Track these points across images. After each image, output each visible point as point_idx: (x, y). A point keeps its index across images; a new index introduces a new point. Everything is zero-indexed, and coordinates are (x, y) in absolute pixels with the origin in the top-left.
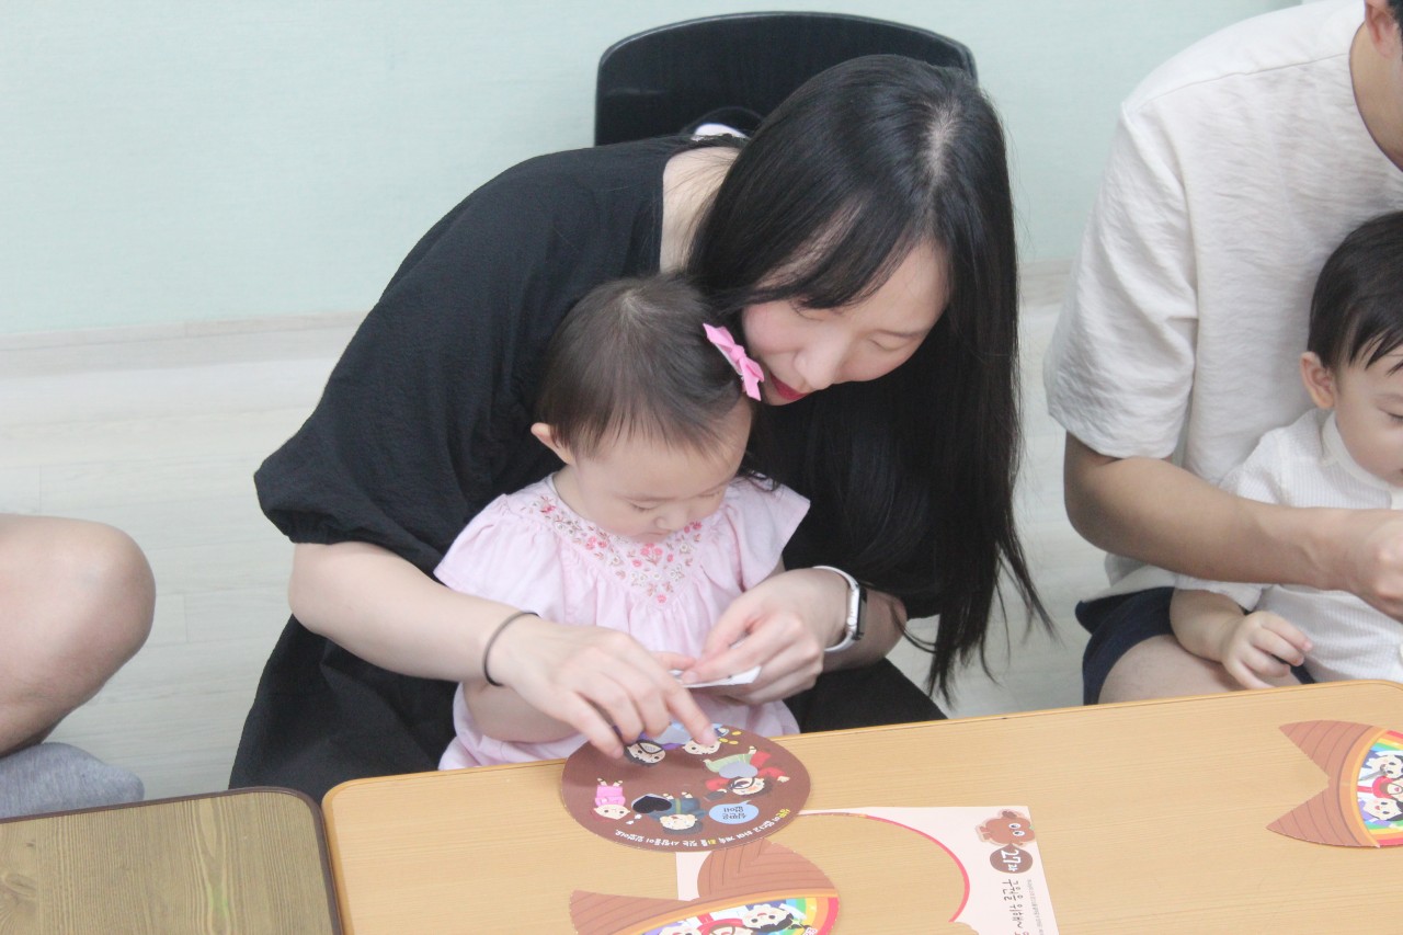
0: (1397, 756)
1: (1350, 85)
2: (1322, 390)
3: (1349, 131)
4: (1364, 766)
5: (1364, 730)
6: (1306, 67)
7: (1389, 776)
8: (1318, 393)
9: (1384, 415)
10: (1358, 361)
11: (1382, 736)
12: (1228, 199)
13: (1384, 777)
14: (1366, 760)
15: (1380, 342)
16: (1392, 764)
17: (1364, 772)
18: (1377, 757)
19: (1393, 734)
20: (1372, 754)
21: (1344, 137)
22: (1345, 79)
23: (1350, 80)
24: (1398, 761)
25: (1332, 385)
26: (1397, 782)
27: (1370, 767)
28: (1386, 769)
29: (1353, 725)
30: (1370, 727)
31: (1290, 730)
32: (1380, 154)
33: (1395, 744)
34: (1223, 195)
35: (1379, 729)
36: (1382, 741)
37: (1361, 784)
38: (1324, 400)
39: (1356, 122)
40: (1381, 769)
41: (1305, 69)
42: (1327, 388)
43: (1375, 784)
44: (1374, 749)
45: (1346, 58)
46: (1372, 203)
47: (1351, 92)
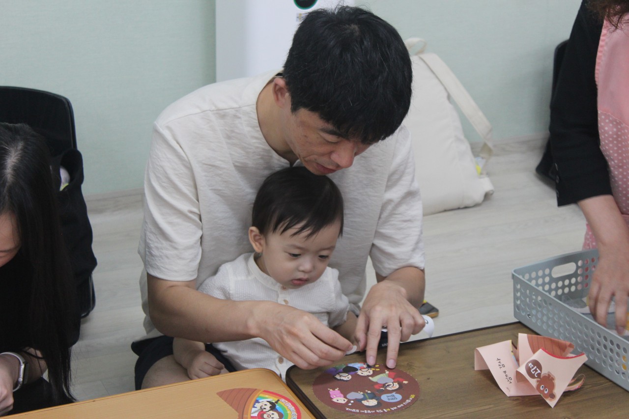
0: (267, 401)
1: (257, 118)
2: (258, 244)
3: (256, 138)
4: (254, 407)
5: (253, 391)
6: (237, 110)
7: (264, 410)
8: (256, 245)
9: (287, 254)
10: (277, 230)
11: (261, 393)
12: (210, 167)
13: (262, 411)
14: (255, 404)
15: (287, 223)
16: (266, 405)
17: (254, 410)
18: (259, 402)
19: (266, 392)
20: (257, 401)
21: (254, 141)
22: (255, 116)
23: (257, 116)
24: (268, 404)
25: (263, 242)
26: (268, 413)
27: (256, 407)
28: (263, 408)
29: (248, 389)
30: (256, 389)
31: (221, 394)
32: (269, 148)
33: (267, 396)
34: (206, 164)
35: (259, 390)
36: (261, 395)
37: (252, 415)
38: (259, 248)
39: (259, 135)
40: (261, 408)
41: (237, 111)
42: (260, 244)
43: (258, 415)
44: (257, 399)
45: (255, 107)
46: (266, 168)
47: (257, 122)
